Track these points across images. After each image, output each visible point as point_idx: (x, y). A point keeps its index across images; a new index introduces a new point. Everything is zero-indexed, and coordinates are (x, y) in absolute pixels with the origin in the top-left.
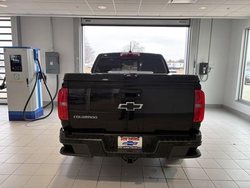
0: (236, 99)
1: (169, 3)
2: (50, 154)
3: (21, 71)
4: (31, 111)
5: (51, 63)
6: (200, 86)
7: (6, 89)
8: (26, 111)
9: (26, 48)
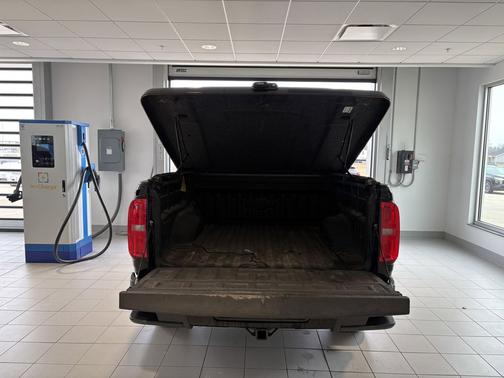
0: (470, 221)
1: (334, 39)
2: (109, 326)
3: (53, 166)
4: (70, 243)
5: (109, 152)
6: (391, 194)
7: (21, 201)
8: (60, 243)
9: (64, 122)
